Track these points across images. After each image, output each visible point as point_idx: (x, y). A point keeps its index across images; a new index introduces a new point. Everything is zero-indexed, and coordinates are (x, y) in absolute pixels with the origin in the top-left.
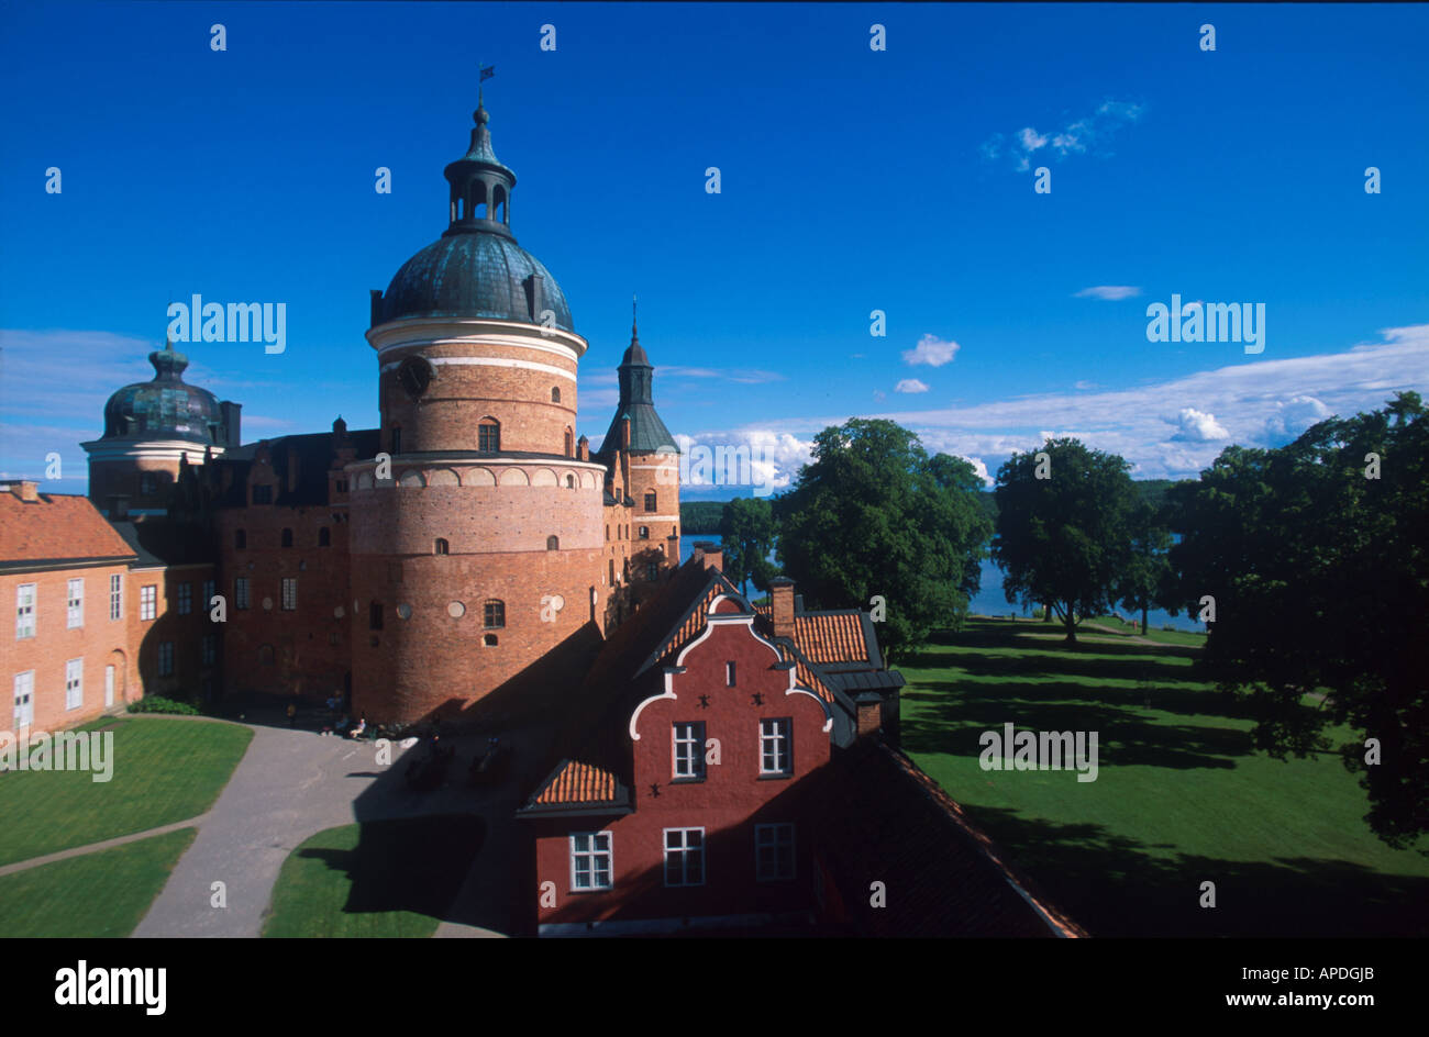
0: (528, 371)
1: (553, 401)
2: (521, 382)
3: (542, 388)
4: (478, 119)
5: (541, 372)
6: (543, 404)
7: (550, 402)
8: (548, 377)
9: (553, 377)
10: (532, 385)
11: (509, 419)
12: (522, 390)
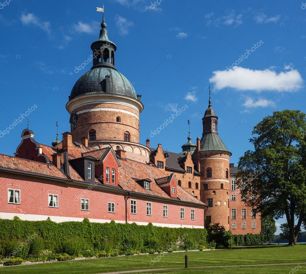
0: (105, 111)
1: (117, 121)
2: (103, 115)
3: (111, 117)
4: (103, 26)
5: (111, 111)
6: (112, 123)
7: (116, 122)
8: (114, 113)
9: (117, 113)
10: (107, 117)
11: (98, 129)
12: (103, 118)
